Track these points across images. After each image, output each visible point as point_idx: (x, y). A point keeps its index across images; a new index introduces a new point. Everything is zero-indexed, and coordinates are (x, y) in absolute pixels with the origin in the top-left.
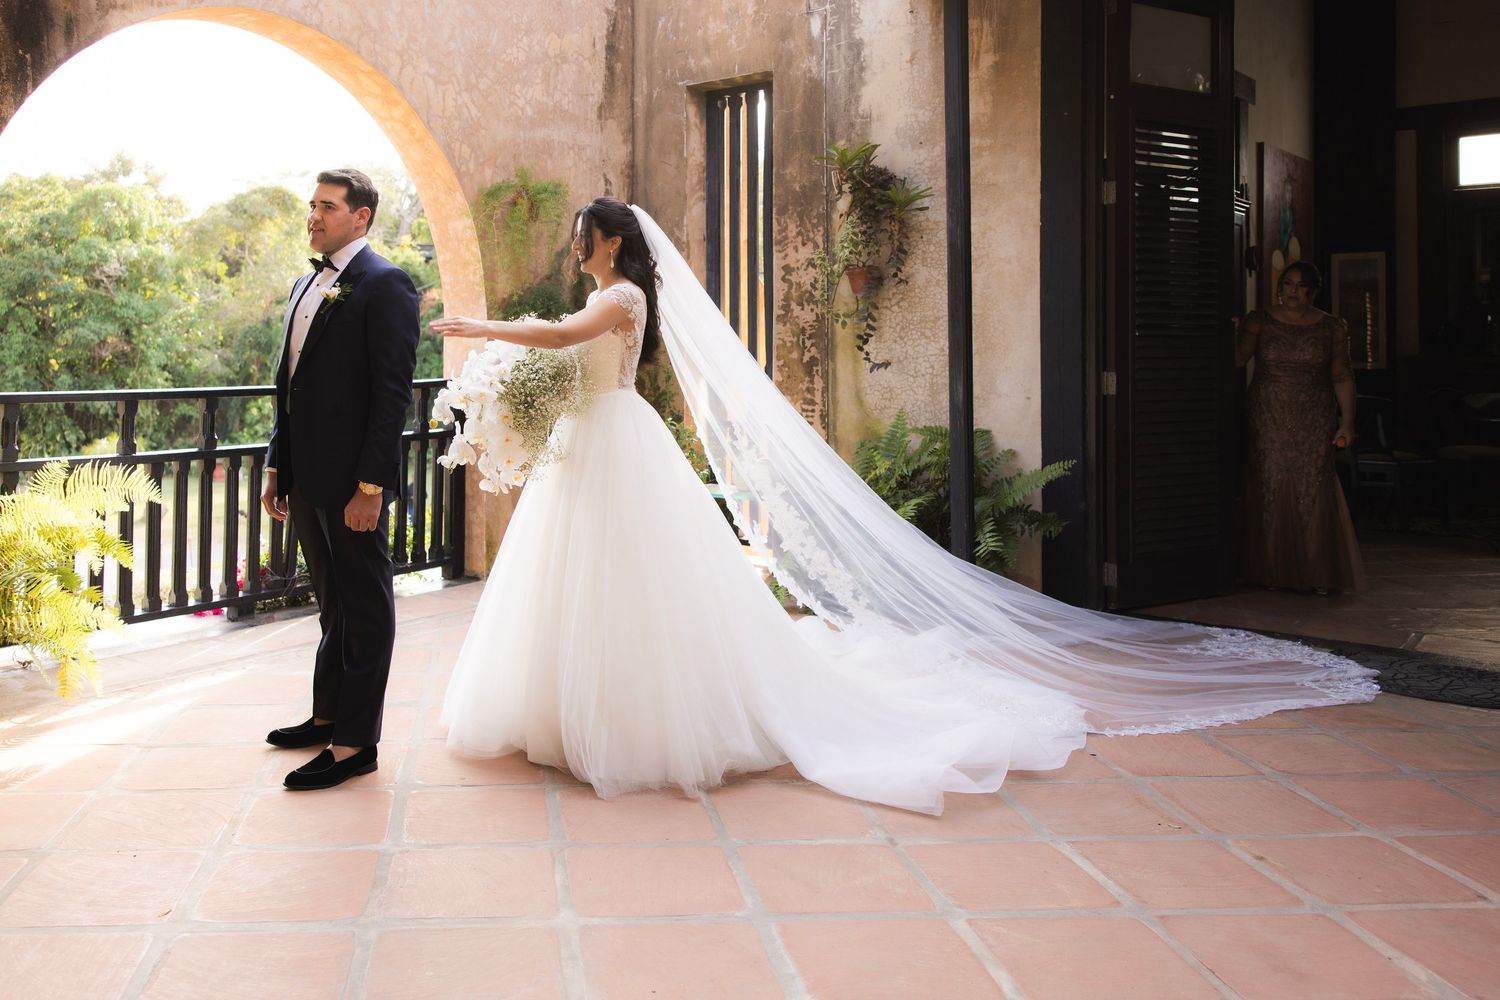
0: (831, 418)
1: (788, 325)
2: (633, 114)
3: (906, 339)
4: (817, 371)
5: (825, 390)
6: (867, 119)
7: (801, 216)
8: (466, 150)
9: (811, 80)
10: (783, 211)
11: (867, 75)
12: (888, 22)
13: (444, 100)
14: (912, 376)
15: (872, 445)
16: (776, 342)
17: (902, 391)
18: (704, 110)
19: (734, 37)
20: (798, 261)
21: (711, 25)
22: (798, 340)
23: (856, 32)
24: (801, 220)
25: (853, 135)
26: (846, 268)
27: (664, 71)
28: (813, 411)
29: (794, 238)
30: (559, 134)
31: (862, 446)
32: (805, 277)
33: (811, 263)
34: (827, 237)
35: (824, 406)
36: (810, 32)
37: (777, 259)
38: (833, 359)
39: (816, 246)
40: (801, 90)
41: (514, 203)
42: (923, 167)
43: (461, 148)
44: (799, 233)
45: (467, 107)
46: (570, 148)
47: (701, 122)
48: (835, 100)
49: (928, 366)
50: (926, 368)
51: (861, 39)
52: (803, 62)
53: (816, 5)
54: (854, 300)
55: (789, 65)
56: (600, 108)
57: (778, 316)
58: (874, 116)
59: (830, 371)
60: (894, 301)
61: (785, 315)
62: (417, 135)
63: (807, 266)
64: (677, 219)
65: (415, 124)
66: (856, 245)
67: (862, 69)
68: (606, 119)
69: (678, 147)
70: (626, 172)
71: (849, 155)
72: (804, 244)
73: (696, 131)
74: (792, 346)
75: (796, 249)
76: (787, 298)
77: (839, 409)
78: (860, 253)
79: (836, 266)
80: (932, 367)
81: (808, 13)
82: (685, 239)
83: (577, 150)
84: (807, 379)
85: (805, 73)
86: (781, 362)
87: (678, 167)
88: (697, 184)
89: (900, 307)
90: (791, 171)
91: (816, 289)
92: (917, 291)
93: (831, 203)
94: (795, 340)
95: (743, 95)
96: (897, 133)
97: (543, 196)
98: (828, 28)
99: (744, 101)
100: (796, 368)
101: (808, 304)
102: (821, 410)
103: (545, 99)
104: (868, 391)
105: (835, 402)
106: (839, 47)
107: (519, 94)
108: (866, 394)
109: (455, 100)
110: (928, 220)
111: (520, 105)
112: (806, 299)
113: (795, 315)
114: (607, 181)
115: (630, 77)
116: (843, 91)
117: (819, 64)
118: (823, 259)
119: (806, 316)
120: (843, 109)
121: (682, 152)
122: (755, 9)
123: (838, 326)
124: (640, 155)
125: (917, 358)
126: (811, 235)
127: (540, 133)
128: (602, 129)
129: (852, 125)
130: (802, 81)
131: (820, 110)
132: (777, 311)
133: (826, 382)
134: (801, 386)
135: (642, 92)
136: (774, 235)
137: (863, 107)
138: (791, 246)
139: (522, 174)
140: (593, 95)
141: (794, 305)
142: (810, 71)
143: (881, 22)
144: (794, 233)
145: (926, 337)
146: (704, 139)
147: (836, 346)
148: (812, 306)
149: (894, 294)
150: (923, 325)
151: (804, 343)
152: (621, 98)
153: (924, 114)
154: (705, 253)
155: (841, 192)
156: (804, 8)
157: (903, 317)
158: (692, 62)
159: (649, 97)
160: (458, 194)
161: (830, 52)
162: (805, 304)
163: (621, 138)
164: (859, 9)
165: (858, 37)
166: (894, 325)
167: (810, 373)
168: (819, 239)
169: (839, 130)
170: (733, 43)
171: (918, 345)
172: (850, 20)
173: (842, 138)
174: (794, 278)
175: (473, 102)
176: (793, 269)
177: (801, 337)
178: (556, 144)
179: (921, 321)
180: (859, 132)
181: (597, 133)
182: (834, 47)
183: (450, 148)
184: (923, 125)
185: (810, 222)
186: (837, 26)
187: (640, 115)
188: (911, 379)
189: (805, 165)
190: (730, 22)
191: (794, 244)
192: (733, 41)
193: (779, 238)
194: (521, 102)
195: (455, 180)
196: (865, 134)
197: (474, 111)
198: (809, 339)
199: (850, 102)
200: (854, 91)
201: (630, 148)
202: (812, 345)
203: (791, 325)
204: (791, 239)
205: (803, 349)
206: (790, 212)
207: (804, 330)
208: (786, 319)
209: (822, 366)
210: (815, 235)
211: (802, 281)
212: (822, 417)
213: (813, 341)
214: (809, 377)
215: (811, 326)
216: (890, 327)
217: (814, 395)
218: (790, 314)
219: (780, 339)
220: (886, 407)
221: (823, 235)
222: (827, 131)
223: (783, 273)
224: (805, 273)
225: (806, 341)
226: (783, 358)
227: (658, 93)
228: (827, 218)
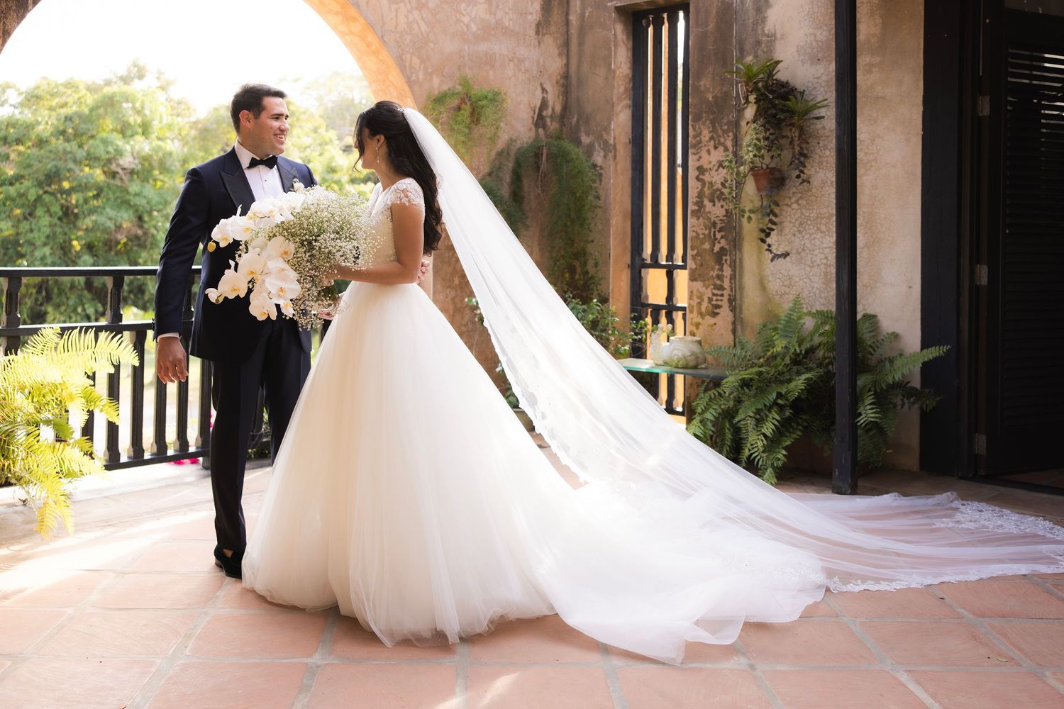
0: (738, 302)
1: (701, 219)
2: (568, 31)
3: (804, 233)
4: (726, 260)
5: (733, 277)
6: (772, 38)
7: (713, 123)
8: (416, 61)
9: (723, 3)
10: (698, 118)
13: (397, 16)
14: (809, 266)
15: (772, 326)
16: (690, 234)
17: (800, 279)
18: (631, 28)
20: (710, 163)
22: (710, 232)
24: (714, 127)
25: (760, 52)
26: (752, 169)
28: (722, 295)
29: (707, 142)
30: (501, 48)
31: (764, 327)
32: (717, 177)
33: (721, 165)
34: (736, 142)
35: (732, 291)
37: (693, 161)
38: (740, 250)
39: (726, 149)
40: (714, 11)
41: (459, 109)
42: (820, 81)
43: (411, 59)
44: (711, 138)
45: (418, 24)
46: (511, 60)
47: (628, 39)
48: (744, 21)
49: (823, 256)
50: (821, 259)
54: (759, 198)
56: (538, 25)
57: (693, 211)
58: (778, 36)
59: (738, 261)
60: (794, 200)
61: (699, 211)
62: (373, 48)
63: (719, 167)
64: (605, 124)
65: (371, 38)
66: (759, 149)
68: (543, 35)
69: (607, 60)
70: (562, 82)
71: (755, 69)
72: (716, 148)
73: (623, 46)
74: (705, 237)
75: (709, 152)
76: (701, 195)
77: (745, 294)
78: (762, 157)
79: (742, 168)
80: (826, 258)
82: (612, 142)
83: (516, 62)
84: (717, 267)
86: (695, 252)
87: (606, 78)
88: (624, 93)
89: (799, 205)
90: (705, 83)
91: (725, 187)
92: (814, 190)
93: (740, 112)
94: (707, 232)
95: (665, 15)
96: (797, 51)
97: (484, 103)
99: (666, 20)
100: (707, 257)
101: (719, 201)
102: (729, 295)
103: (488, 16)
104: (770, 278)
105: (742, 288)
107: (464, 12)
108: (769, 281)
109: (407, 17)
110: (824, 128)
111: (466, 22)
112: (716, 196)
113: (707, 210)
114: (544, 90)
116: (752, 13)
118: (730, 162)
119: (716, 211)
120: (750, 29)
121: (610, 64)
123: (745, 220)
124: (573, 68)
125: (814, 250)
126: (722, 140)
127: (483, 47)
128: (539, 44)
129: (758, 43)
130: (715, 4)
131: (730, 29)
132: (691, 207)
133: (734, 270)
134: (711, 273)
135: (576, 11)
136: (690, 139)
137: (769, 26)
138: (704, 149)
139: (465, 82)
140: (532, 14)
141: (706, 202)
144: (707, 138)
145: (822, 232)
146: (630, 54)
147: (743, 239)
148: (722, 203)
149: (794, 193)
150: (819, 220)
151: (714, 235)
152: (556, 17)
153: (821, 34)
154: (630, 154)
155: (747, 102)
157: (802, 214)
159: (582, 16)
160: (409, 99)
162: (716, 200)
163: (557, 52)
166: (794, 221)
167: (719, 261)
168: (729, 144)
169: (747, 47)
171: (814, 239)
173: (749, 54)
174: (707, 178)
175: (423, 19)
176: (706, 170)
177: (713, 230)
178: (497, 56)
179: (817, 218)
180: (765, 50)
181: (535, 47)
183: (402, 59)
184: (820, 43)
185: (721, 127)
187: (574, 31)
188: (808, 269)
189: (717, 78)
191: (706, 148)
193: (694, 142)
194: (466, 19)
195: (407, 88)
196: (770, 49)
197: (424, 27)
198: (719, 231)
199: (757, 23)
200: (761, 13)
201: (565, 61)
202: (722, 237)
203: (704, 219)
204: (704, 143)
205: (714, 240)
206: (704, 119)
207: (715, 223)
208: (699, 214)
209: (730, 255)
210: (726, 140)
211: (714, 180)
212: (730, 301)
213: (723, 233)
214: (719, 265)
215: (721, 220)
216: (790, 222)
217: (723, 281)
218: (703, 209)
219: (694, 231)
220: (785, 293)
221: (732, 140)
222: (737, 47)
223: (697, 173)
224: (716, 173)
225: (717, 233)
226: (697, 248)
227: (590, 12)
228: (735, 125)
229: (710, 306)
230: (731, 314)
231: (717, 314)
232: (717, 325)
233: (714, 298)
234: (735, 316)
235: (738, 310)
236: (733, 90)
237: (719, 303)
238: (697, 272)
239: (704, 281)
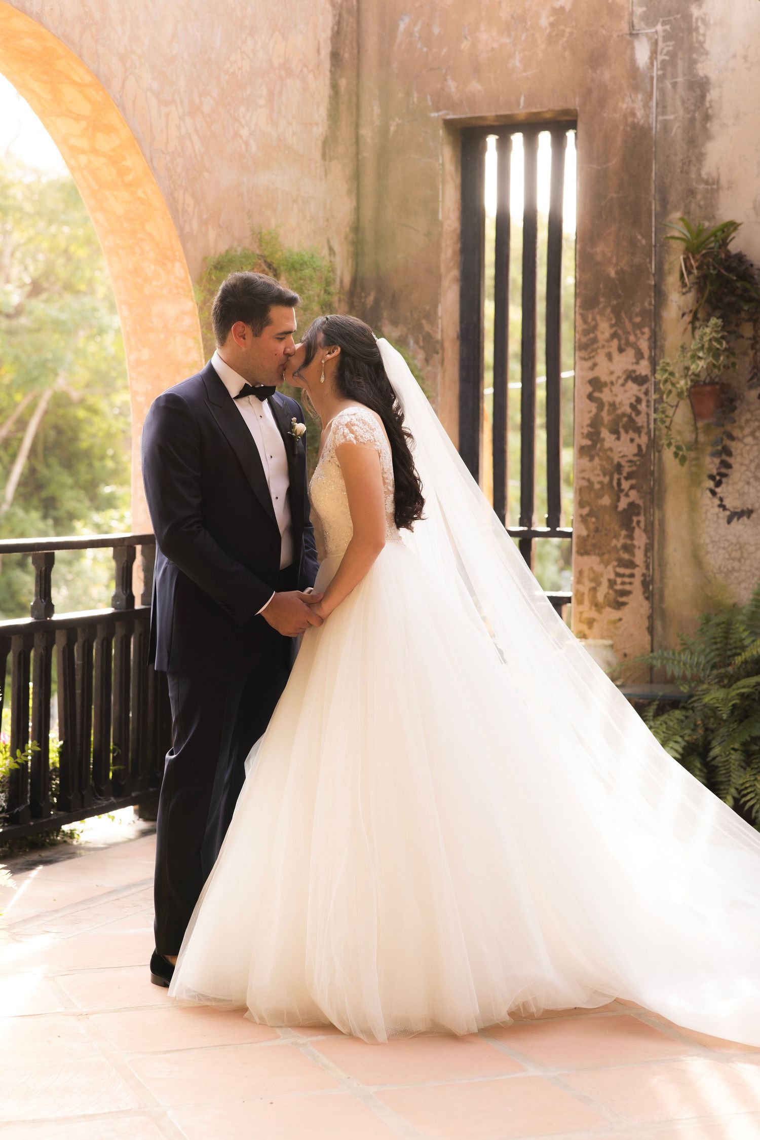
0: (657, 584)
1: (597, 460)
2: (357, 154)
4: (638, 522)
5: (649, 548)
6: (714, 186)
7: (617, 312)
9: (634, 126)
10: (592, 304)
11: (714, 127)
12: (745, 58)
19: (518, 57)
20: (612, 373)
21: (483, 36)
22: (611, 481)
23: (699, 66)
24: (618, 318)
25: (693, 206)
27: (408, 95)
28: (632, 575)
29: (608, 341)
32: (623, 395)
33: (631, 376)
34: (655, 342)
35: (647, 568)
36: (633, 61)
37: (583, 370)
38: (661, 507)
39: (639, 355)
40: (619, 139)
44: (614, 336)
48: (668, 157)
51: (706, 77)
52: (623, 99)
53: (643, 25)
54: (693, 428)
55: (602, 103)
56: (325, 144)
58: (724, 182)
59: (656, 523)
60: (747, 430)
61: (593, 446)
63: (626, 381)
67: (707, 118)
68: (330, 159)
69: (431, 207)
70: (350, 236)
72: (621, 350)
74: (605, 488)
75: (610, 357)
76: (593, 423)
77: (668, 572)
81: (631, 34)
82: (437, 337)
84: (624, 533)
85: (625, 116)
86: (585, 511)
87: (429, 234)
89: (755, 438)
90: (604, 249)
91: (638, 413)
94: (606, 480)
96: (754, 208)
98: (660, 57)
100: (607, 518)
101: (627, 432)
102: (644, 575)
103: (269, 128)
104: (710, 548)
105: (663, 564)
106: (674, 85)
108: (707, 553)
112: (622, 425)
113: (607, 445)
115: (354, 99)
116: (680, 145)
117: (646, 106)
119: (622, 447)
120: (679, 170)
121: (435, 213)
122: (552, 19)
124: (366, 213)
126: (632, 338)
128: (326, 174)
129: (692, 192)
130: (621, 128)
131: (647, 168)
132: (580, 441)
133: (651, 537)
134: (614, 542)
135: (373, 122)
137: (709, 168)
138: (604, 352)
140: (318, 123)
141: (605, 433)
142: (633, 114)
143: (734, 56)
144: (607, 335)
146: (458, 196)
147: (666, 490)
148: (632, 434)
149: (747, 421)
151: (619, 484)
152: (345, 130)
156: (624, 27)
158: (452, 86)
159: (384, 131)
161: (662, 91)
162: (622, 431)
163: (345, 188)
164: (704, 35)
165: (701, 73)
166: (747, 462)
167: (627, 524)
168: (644, 345)
169: (673, 198)
170: (518, 64)
172: (691, 49)
173: (676, 208)
174: (606, 396)
175: (196, 130)
176: (605, 384)
177: (616, 476)
180: (702, 203)
181: (317, 177)
182: (668, 84)
185: (631, 320)
186: (673, 55)
187: (368, 155)
189: (624, 243)
190: (513, 34)
191: (606, 350)
192: (517, 62)
193: (584, 340)
196: (709, 206)
198: (627, 478)
199: (690, 161)
200: (696, 147)
201: (354, 203)
202: (632, 487)
203: (601, 459)
204: (601, 342)
205: (618, 492)
206: (601, 306)
207: (619, 467)
208: (593, 453)
209: (645, 515)
210: (638, 339)
211: (618, 400)
212: (646, 584)
213: (633, 482)
214: (627, 530)
215: (630, 461)
216: (742, 464)
217: (633, 555)
218: (599, 446)
219: (583, 478)
220: (733, 569)
221: (649, 339)
222: (657, 197)
223: (589, 389)
224: (622, 389)
225: (623, 481)
226: (589, 504)
227: (398, 126)
228: (655, 316)
229: (611, 592)
230: (646, 604)
231: (624, 604)
232: (624, 619)
233: (619, 580)
234: (652, 607)
235: (657, 597)
236: (650, 262)
237: (627, 587)
238: (590, 541)
239: (601, 555)
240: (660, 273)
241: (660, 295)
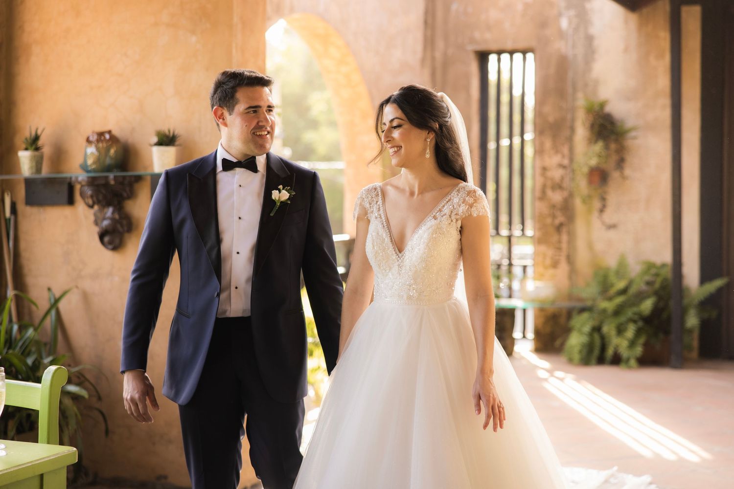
0: (573, 258)
4: (564, 231)
5: (569, 242)
7: (553, 138)
9: (561, 56)
10: (541, 133)
11: (596, 56)
18: (480, 65)
19: (508, 23)
20: (552, 164)
21: (492, 13)
22: (551, 212)
23: (590, 30)
25: (588, 91)
27: (457, 38)
29: (549, 150)
32: (556, 174)
34: (571, 150)
35: (568, 251)
36: (560, 27)
37: (538, 163)
38: (574, 224)
39: (563, 156)
40: (554, 61)
42: (632, 114)
44: (552, 148)
48: (576, 69)
50: (632, 230)
51: (593, 35)
52: (556, 43)
53: (564, 11)
55: (547, 44)
57: (538, 198)
58: (601, 81)
59: (572, 231)
61: (543, 197)
63: (558, 167)
67: (593, 52)
69: (466, 88)
72: (555, 154)
74: (546, 216)
75: (550, 157)
80: (635, 229)
81: (559, 15)
84: (557, 235)
85: (557, 51)
86: (539, 226)
87: (466, 101)
90: (548, 109)
91: (563, 182)
93: (573, 131)
94: (548, 212)
98: (573, 26)
100: (549, 228)
102: (566, 253)
105: (574, 249)
106: (579, 38)
108: (595, 244)
110: (635, 144)
112: (556, 188)
113: (549, 196)
116: (581, 64)
117: (566, 47)
120: (581, 75)
121: (469, 91)
123: (578, 204)
126: (560, 149)
129: (587, 85)
130: (555, 56)
131: (567, 74)
133: (570, 238)
134: (553, 239)
137: (594, 75)
138: (547, 155)
140: (419, 53)
141: (548, 191)
142: (560, 50)
143: (605, 25)
144: (549, 147)
145: (632, 212)
147: (576, 216)
148: (560, 191)
153: (632, 83)
156: (556, 12)
157: (618, 200)
158: (477, 35)
159: (445, 53)
161: (573, 41)
162: (556, 191)
164: (591, 17)
165: (591, 33)
167: (558, 232)
168: (566, 151)
169: (579, 87)
170: (508, 27)
172: (586, 22)
173: (580, 92)
179: (629, 203)
180: (591, 90)
181: (421, 78)
182: (576, 37)
185: (560, 141)
186: (578, 25)
189: (557, 107)
190: (505, 13)
193: (538, 150)
196: (595, 91)
198: (558, 212)
199: (586, 71)
200: (588, 65)
202: (560, 215)
203: (546, 203)
205: (554, 217)
206: (547, 134)
207: (554, 206)
208: (542, 200)
209: (566, 227)
210: (563, 149)
211: (554, 176)
212: (567, 256)
215: (560, 203)
217: (561, 244)
218: (546, 196)
219: (538, 212)
222: (571, 87)
223: (541, 171)
224: (556, 171)
226: (541, 223)
227: (452, 52)
228: (570, 139)
229: (552, 261)
230: (568, 266)
231: (557, 267)
233: (555, 256)
234: (570, 268)
235: (572, 263)
236: (569, 116)
237: (559, 259)
239: (547, 245)
240: (573, 120)
241: (572, 129)
